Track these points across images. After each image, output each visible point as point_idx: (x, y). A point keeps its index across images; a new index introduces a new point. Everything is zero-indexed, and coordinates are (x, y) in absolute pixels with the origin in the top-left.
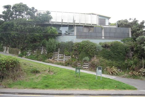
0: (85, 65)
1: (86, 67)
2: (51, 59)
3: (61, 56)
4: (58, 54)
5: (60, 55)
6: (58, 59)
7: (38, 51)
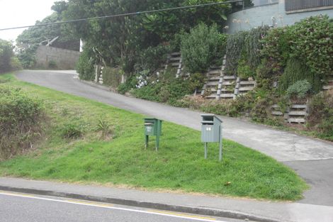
0: (296, 109)
1: (297, 120)
2: (199, 93)
3: (228, 83)
4: (222, 75)
5: (226, 77)
6: (219, 92)
7: (168, 71)
